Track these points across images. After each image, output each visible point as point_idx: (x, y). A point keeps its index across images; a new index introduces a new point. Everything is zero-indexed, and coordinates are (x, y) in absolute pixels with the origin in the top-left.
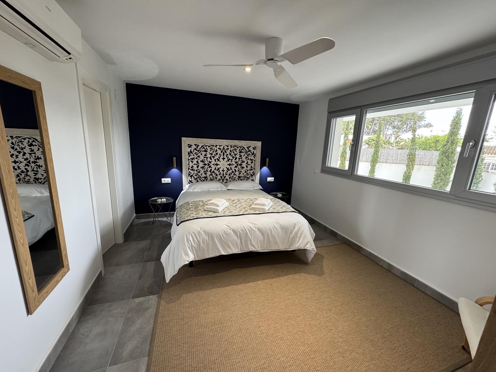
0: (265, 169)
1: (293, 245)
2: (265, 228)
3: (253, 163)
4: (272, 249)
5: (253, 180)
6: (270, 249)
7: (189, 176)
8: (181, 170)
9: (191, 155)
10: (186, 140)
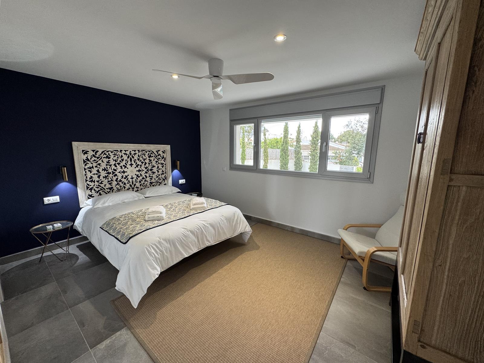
0: (176, 172)
1: (236, 231)
2: (215, 222)
3: (164, 167)
4: (222, 239)
5: (166, 184)
6: (220, 240)
7: (87, 190)
8: (75, 183)
9: (88, 164)
10: (80, 146)
